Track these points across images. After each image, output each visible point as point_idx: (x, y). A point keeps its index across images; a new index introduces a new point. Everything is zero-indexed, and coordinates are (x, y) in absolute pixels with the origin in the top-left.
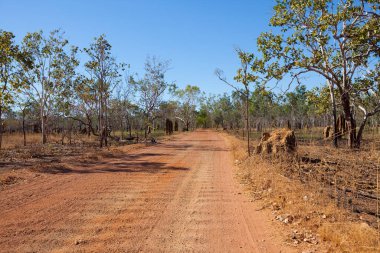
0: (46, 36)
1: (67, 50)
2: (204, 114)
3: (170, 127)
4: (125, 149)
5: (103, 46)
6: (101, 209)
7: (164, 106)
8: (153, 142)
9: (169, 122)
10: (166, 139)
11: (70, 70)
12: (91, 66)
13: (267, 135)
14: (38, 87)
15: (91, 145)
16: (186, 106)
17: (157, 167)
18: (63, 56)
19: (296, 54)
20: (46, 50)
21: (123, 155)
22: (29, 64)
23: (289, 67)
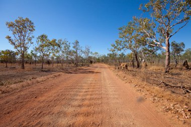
0: (63, 40)
1: (68, 43)
2: (99, 59)
3: (91, 62)
4: (83, 67)
5: (77, 42)
6: (85, 83)
7: (89, 57)
8: (88, 66)
9: (91, 61)
10: (91, 65)
11: (68, 48)
12: (74, 47)
13: (120, 65)
14: (61, 52)
15: (73, 67)
16: (94, 57)
17: (93, 72)
18: (67, 45)
19: (125, 45)
20: (63, 43)
21: (82, 69)
22: (60, 47)
23: (123, 48)
